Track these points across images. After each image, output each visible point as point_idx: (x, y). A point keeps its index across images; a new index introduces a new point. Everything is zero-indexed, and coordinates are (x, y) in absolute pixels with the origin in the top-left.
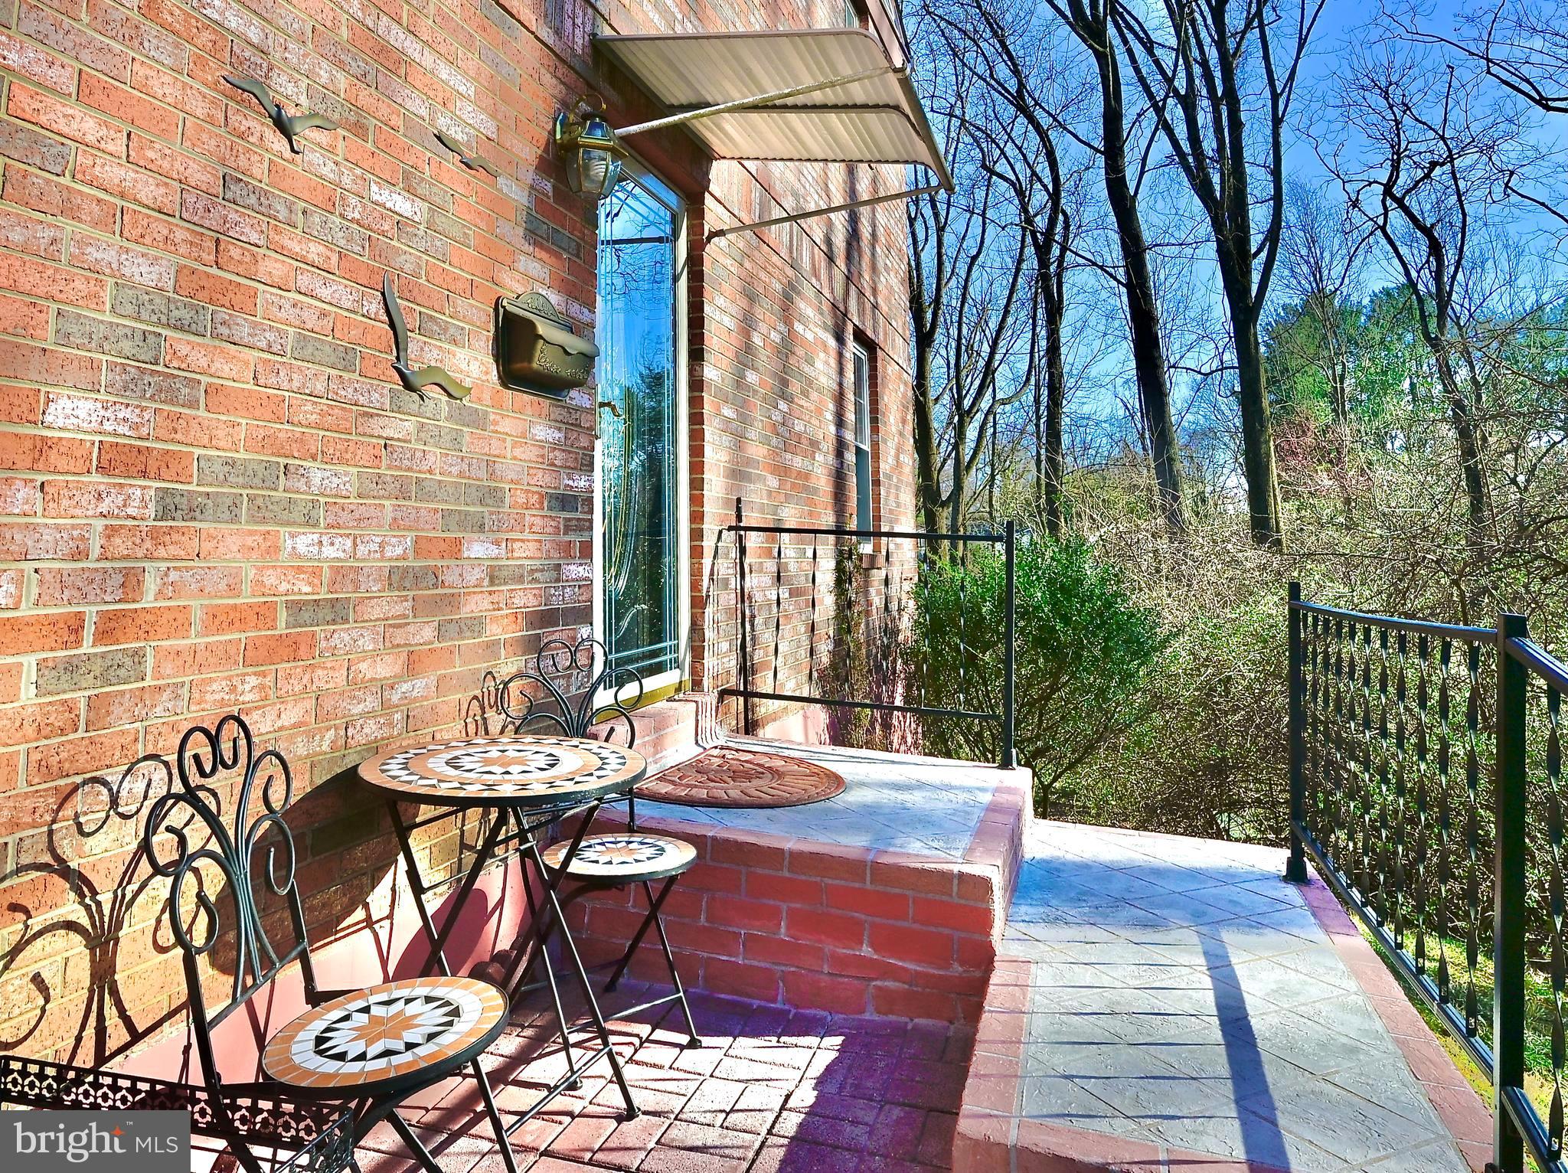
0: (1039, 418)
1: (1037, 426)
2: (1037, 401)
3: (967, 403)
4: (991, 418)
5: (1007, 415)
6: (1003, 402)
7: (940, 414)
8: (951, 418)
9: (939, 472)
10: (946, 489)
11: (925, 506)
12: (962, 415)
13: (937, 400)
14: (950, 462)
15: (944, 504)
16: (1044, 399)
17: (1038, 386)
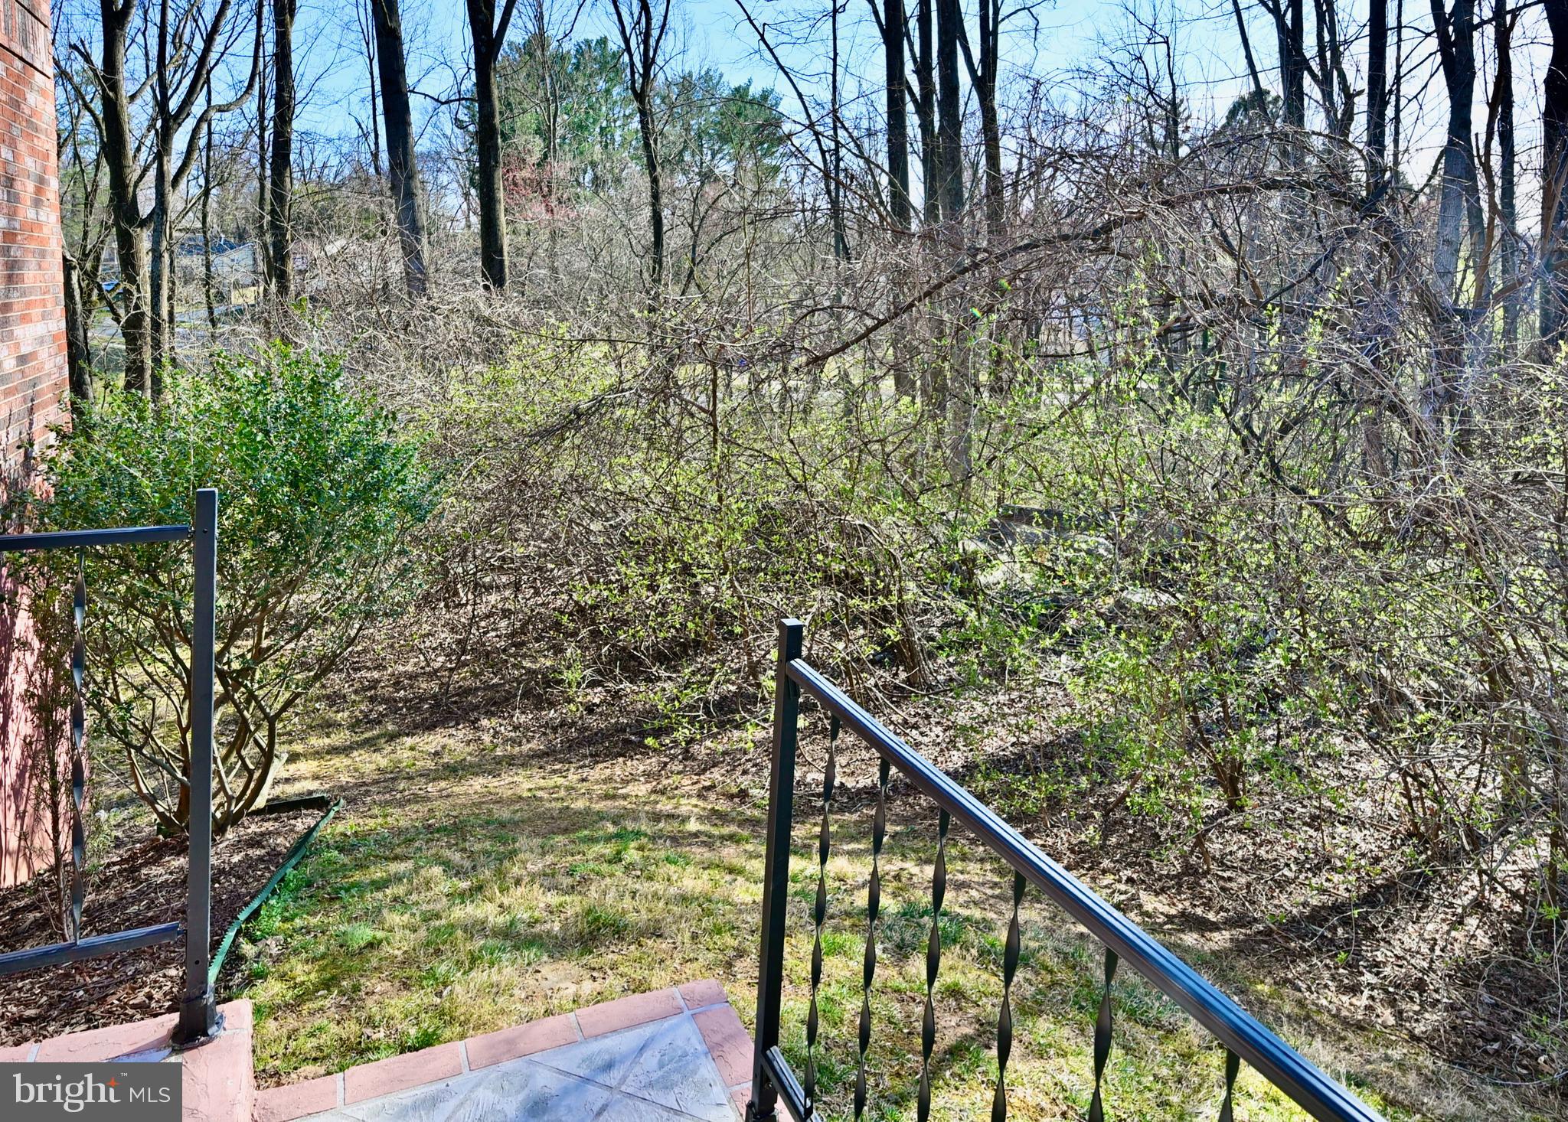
0: (263, 129)
1: (261, 137)
2: (261, 111)
3: (173, 105)
4: (205, 126)
5: (222, 123)
6: (221, 109)
7: (138, 116)
8: (154, 120)
9: (136, 185)
10: (146, 206)
11: (116, 223)
12: (166, 121)
13: (133, 97)
14: (152, 173)
15: (143, 224)
16: (270, 112)
17: (262, 97)
